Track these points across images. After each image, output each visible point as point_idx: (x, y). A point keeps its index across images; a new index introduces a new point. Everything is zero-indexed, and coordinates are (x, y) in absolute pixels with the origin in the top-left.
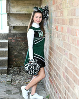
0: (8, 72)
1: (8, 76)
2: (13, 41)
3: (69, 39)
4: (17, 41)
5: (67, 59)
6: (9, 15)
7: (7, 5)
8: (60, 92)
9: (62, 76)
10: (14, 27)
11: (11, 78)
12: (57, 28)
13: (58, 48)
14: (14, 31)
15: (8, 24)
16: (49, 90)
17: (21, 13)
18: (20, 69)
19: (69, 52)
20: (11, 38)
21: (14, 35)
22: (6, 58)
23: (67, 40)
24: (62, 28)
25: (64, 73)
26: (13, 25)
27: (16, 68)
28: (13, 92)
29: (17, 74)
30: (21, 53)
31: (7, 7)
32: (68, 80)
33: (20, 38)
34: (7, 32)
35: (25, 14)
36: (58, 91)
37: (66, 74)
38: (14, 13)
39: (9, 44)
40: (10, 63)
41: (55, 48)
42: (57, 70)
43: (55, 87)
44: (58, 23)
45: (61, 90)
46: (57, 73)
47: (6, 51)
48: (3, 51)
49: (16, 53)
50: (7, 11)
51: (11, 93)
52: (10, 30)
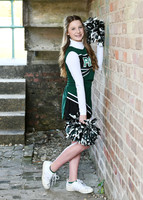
1: (26, 147)
2: (36, 80)
4: (42, 80)
5: (134, 109)
9: (125, 142)
10: (38, 53)
11: (31, 152)
13: (119, 90)
14: (36, 62)
17: (51, 25)
18: (49, 136)
19: (136, 97)
20: (31, 75)
21: (38, 68)
22: (22, 114)
23: (132, 76)
24: (125, 55)
25: (128, 135)
26: (35, 48)
27: (41, 133)
28: (35, 176)
29: (44, 144)
30: (51, 104)
32: (134, 146)
33: (50, 74)
34: (24, 62)
35: (59, 28)
36: (118, 170)
37: (131, 137)
38: (38, 25)
40: (29, 123)
41: (113, 92)
43: (114, 163)
44: (118, 46)
46: (116, 137)
48: (15, 100)
49: (40, 104)
51: (32, 178)
52: (29, 59)
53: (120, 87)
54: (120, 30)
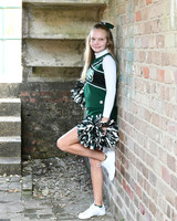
0: (22, 171)
1: (24, 178)
2: (32, 100)
4: (40, 100)
6: (26, 41)
7: (23, 20)
10: (35, 69)
14: (34, 79)
17: (55, 37)
20: (27, 94)
21: (35, 86)
28: (39, 213)
30: (49, 128)
33: (48, 93)
38: (39, 37)
39: (22, 108)
40: (25, 150)
43: (140, 201)
47: (16, 123)
48: (10, 123)
49: (37, 128)
50: (23, 33)
51: (35, 216)
52: (25, 75)
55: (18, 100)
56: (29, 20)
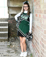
0: (8, 40)
2: (11, 22)
3: (44, 22)
5: (43, 33)
6: (9, 7)
7: (7, 2)
8: (39, 52)
12: (36, 15)
13: (37, 27)
15: (8, 13)
16: (32, 51)
20: (10, 21)
22: (7, 32)
23: (43, 22)
24: (40, 15)
26: (11, 13)
28: (11, 52)
29: (13, 41)
30: (16, 29)
31: (7, 3)
35: (18, 7)
36: (37, 52)
37: (42, 42)
39: (9, 24)
40: (9, 35)
42: (36, 39)
43: (36, 49)
44: (37, 12)
45: (39, 51)
46: (36, 41)
47: (7, 28)
48: (5, 28)
50: (8, 5)
52: (9, 16)
53: (38, 25)
54: (38, 7)
55: (8, 22)
56: (9, 2)
